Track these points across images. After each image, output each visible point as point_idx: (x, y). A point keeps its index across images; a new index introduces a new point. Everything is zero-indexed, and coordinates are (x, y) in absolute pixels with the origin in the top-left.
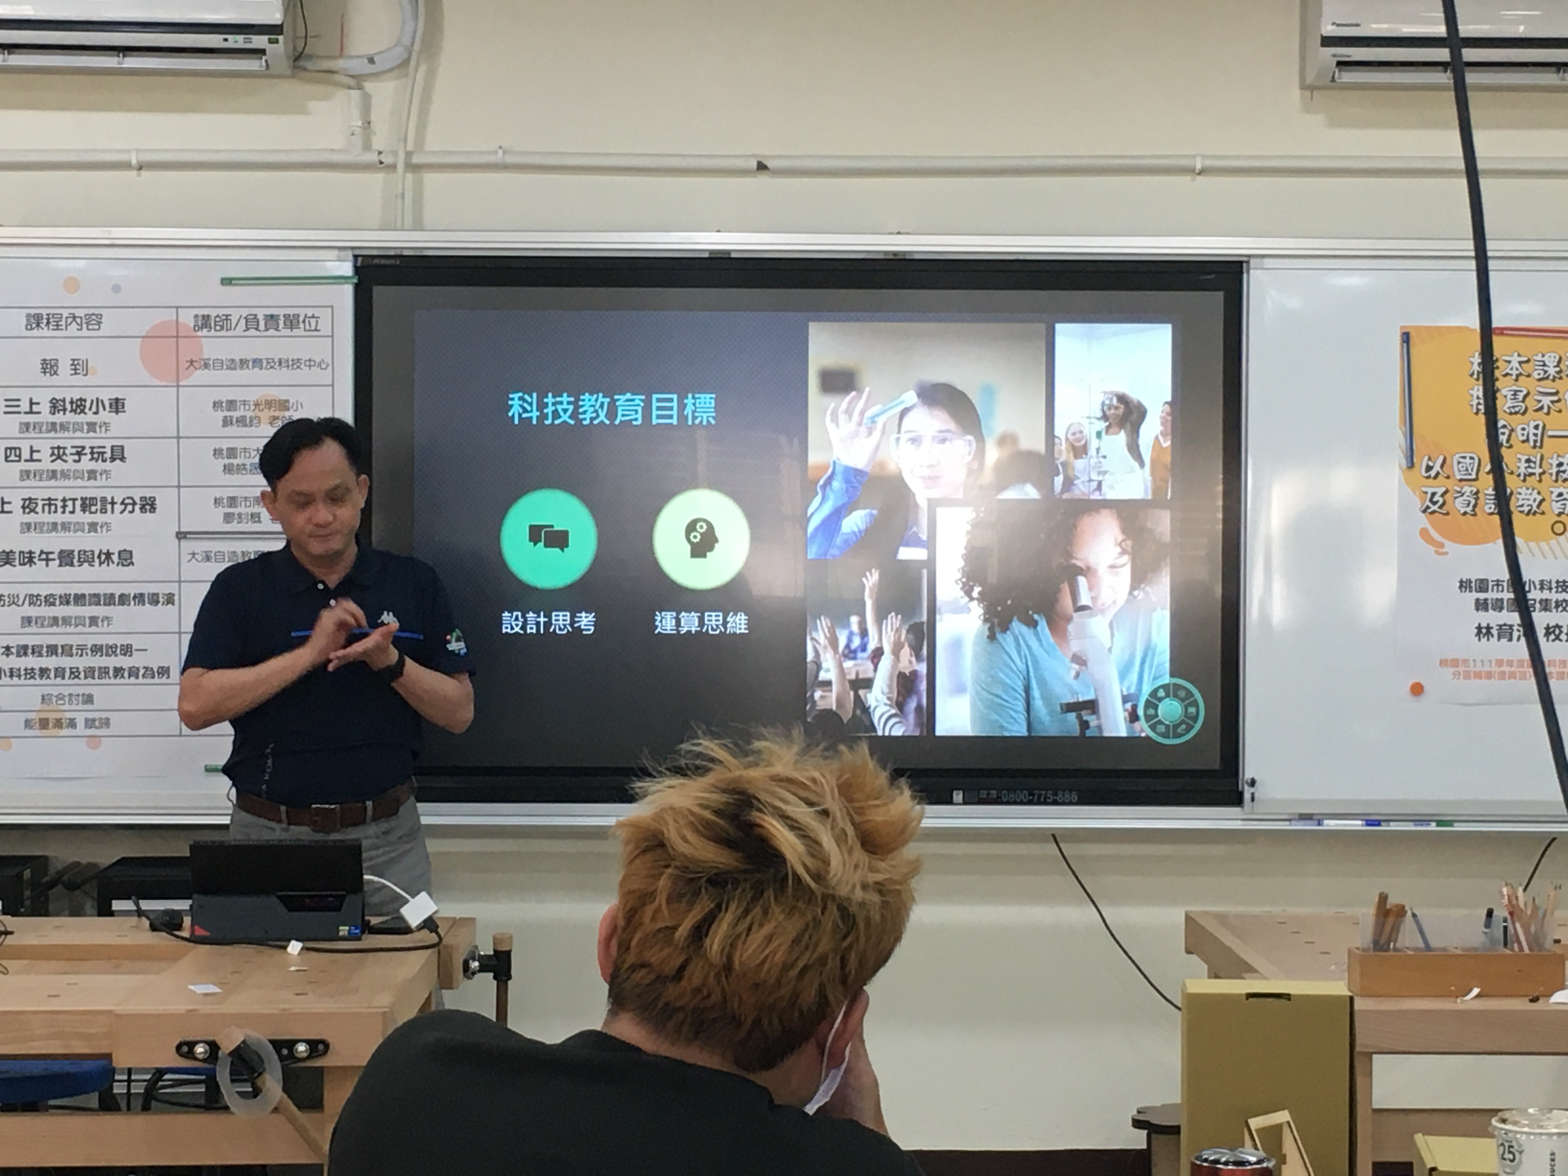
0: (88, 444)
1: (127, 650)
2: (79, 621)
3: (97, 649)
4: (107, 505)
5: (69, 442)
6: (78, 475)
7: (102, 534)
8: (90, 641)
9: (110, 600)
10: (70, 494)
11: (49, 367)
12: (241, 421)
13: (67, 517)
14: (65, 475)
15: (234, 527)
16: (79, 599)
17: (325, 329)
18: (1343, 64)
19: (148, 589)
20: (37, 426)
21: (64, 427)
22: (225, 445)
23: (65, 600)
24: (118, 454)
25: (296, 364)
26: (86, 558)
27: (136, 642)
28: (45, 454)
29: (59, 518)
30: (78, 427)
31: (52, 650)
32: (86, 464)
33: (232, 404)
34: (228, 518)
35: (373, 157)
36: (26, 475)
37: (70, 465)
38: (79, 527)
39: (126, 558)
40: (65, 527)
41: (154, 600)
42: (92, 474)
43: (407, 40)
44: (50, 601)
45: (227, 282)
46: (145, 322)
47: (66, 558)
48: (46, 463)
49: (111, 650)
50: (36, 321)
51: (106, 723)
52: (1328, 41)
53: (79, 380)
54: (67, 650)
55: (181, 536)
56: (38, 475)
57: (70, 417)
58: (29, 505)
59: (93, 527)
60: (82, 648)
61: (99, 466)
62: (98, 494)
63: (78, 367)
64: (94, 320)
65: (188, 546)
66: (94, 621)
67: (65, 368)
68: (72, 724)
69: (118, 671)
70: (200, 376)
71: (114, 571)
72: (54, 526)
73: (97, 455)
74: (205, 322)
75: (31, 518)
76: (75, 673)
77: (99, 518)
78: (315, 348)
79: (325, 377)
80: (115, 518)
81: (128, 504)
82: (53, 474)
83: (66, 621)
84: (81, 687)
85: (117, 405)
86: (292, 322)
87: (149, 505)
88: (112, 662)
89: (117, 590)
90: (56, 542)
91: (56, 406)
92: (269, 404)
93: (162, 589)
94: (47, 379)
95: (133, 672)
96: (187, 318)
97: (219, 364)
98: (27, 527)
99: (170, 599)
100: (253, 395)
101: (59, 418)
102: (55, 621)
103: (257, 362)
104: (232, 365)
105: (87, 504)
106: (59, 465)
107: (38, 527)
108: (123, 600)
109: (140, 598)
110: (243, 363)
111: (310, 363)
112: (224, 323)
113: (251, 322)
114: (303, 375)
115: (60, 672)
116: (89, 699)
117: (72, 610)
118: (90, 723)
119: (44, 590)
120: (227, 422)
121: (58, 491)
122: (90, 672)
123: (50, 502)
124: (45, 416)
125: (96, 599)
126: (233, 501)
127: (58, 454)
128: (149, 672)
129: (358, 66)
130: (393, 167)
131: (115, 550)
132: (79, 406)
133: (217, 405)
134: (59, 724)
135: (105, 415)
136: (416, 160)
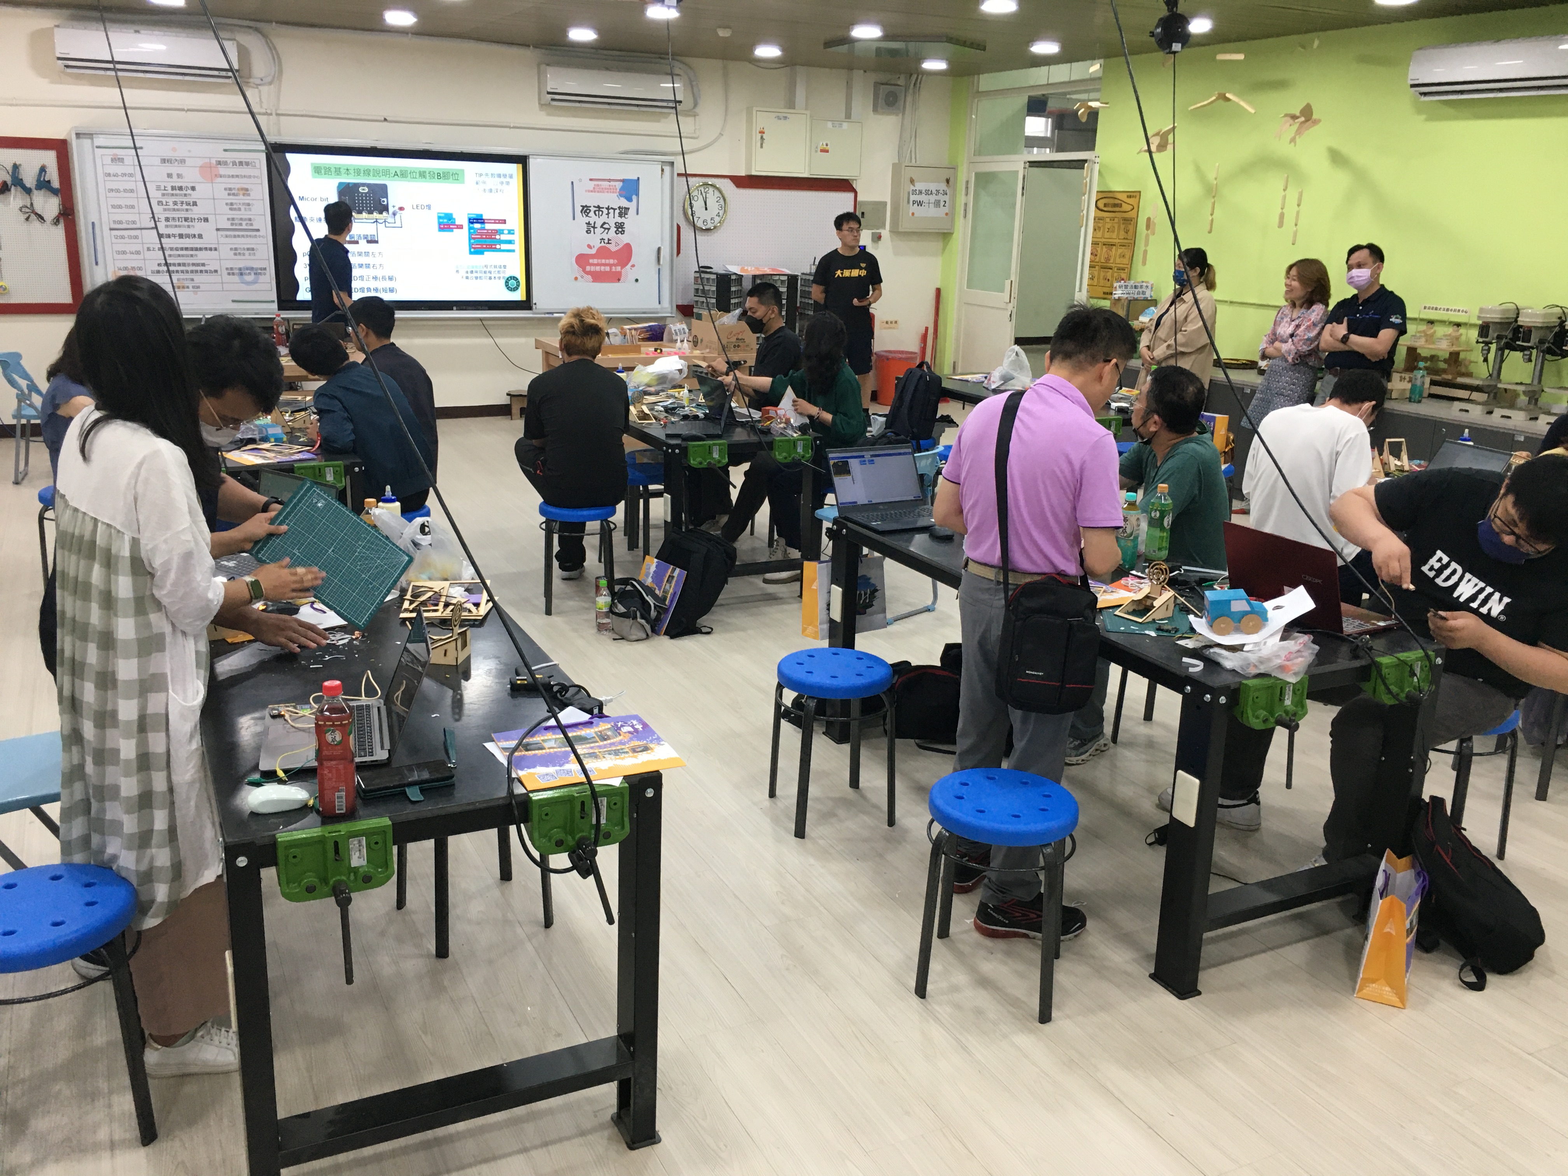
0: (184, 200)
1: (203, 265)
2: (187, 256)
3: (193, 264)
4: (192, 220)
5: (178, 199)
6: (183, 210)
7: (192, 228)
8: (191, 262)
9: (196, 249)
10: (180, 216)
11: (170, 176)
12: (234, 194)
13: (180, 223)
14: (178, 210)
15: (234, 227)
16: (186, 249)
17: (258, 165)
18: (553, 100)
19: (208, 246)
20: (168, 195)
21: (176, 195)
22: (229, 201)
23: (182, 249)
24: (195, 204)
25: (250, 177)
26: (188, 236)
27: (206, 262)
28: (171, 203)
29: (177, 223)
30: (181, 195)
31: (179, 265)
32: (185, 207)
33: (230, 189)
34: (232, 224)
35: (264, 111)
36: (165, 210)
37: (179, 207)
38: (184, 226)
39: (200, 236)
40: (180, 226)
41: (211, 249)
42: (187, 210)
43: (273, 74)
44: (177, 249)
45: (225, 150)
46: (200, 162)
47: (181, 236)
48: (171, 206)
49: (198, 265)
50: (164, 161)
51: (198, 287)
52: (549, 93)
53: (180, 180)
54: (184, 265)
55: (218, 230)
56: (169, 210)
57: (178, 192)
58: (167, 219)
59: (189, 226)
60: (189, 265)
61: (188, 207)
62: (190, 216)
63: (179, 176)
64: (183, 161)
65: (220, 233)
66: (192, 256)
67: (175, 176)
68: (188, 287)
69: (201, 271)
70: (219, 180)
71: (197, 240)
72: (176, 226)
73: (188, 204)
74: (219, 163)
75: (168, 223)
76: (187, 272)
77: (190, 224)
78: (255, 172)
79: (259, 181)
80: (196, 224)
81: (200, 219)
82: (174, 210)
83: (183, 256)
84: (189, 276)
85: (193, 189)
86: (247, 164)
87: (206, 220)
88: (199, 268)
89: (199, 246)
90: (177, 231)
91: (173, 188)
92: (242, 189)
93: (213, 246)
94: (170, 180)
95: (206, 272)
96: (214, 161)
97: (224, 176)
98: (167, 226)
99: (216, 249)
100: (239, 186)
101: (174, 192)
102: (179, 256)
103: (237, 176)
104: (229, 176)
105: (186, 219)
106: (176, 207)
107: (171, 226)
108: (201, 249)
109: (206, 249)
110: (233, 176)
111: (254, 177)
112: (226, 163)
113: (234, 163)
114: (252, 180)
115: (182, 272)
116: (192, 280)
117: (184, 252)
118: (193, 287)
119: (175, 246)
120: (229, 194)
121: (176, 215)
122: (192, 272)
123: (174, 219)
124: (170, 191)
125: (192, 249)
126: (233, 219)
127: (175, 203)
128: (211, 272)
129: (258, 82)
130: (271, 114)
131: (197, 234)
132: (181, 188)
133: (225, 189)
134: (183, 287)
135: (189, 192)
136: (279, 112)
